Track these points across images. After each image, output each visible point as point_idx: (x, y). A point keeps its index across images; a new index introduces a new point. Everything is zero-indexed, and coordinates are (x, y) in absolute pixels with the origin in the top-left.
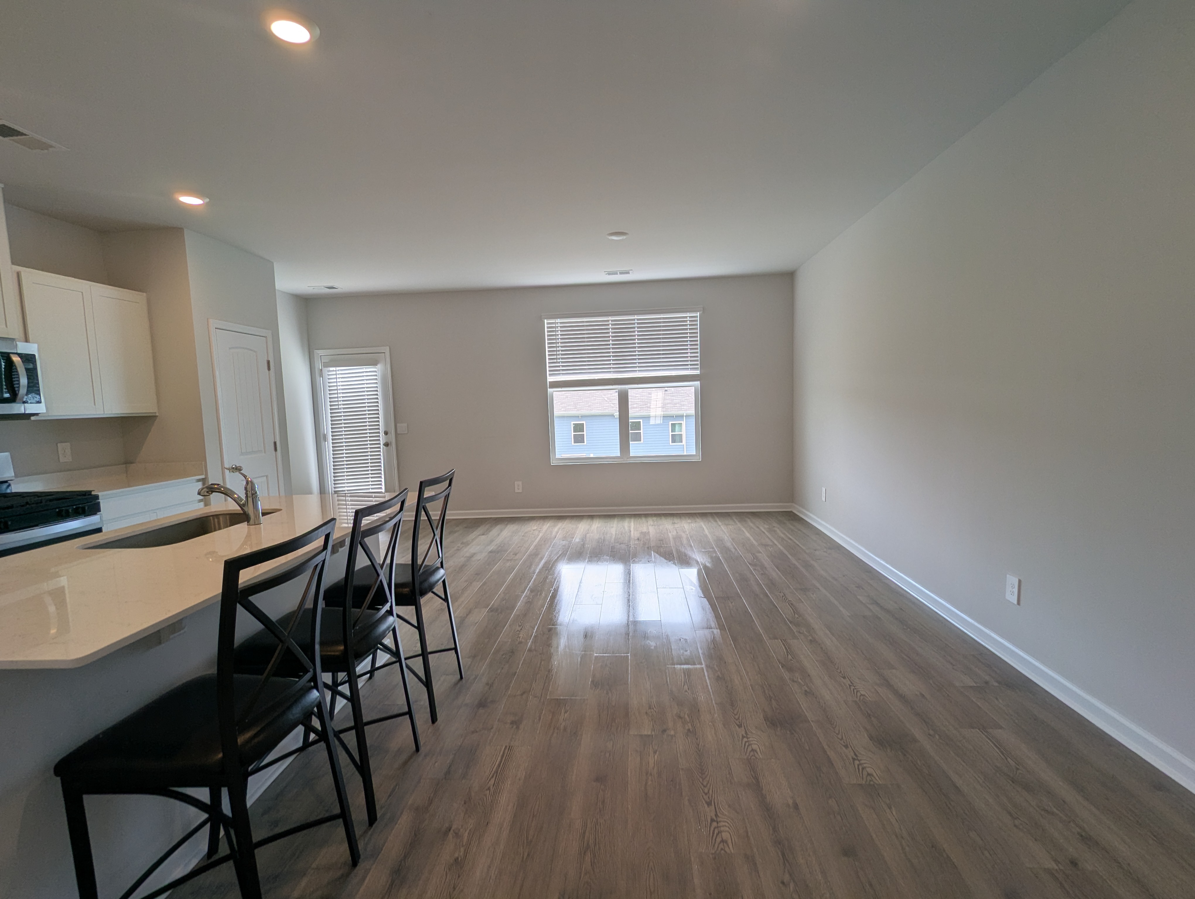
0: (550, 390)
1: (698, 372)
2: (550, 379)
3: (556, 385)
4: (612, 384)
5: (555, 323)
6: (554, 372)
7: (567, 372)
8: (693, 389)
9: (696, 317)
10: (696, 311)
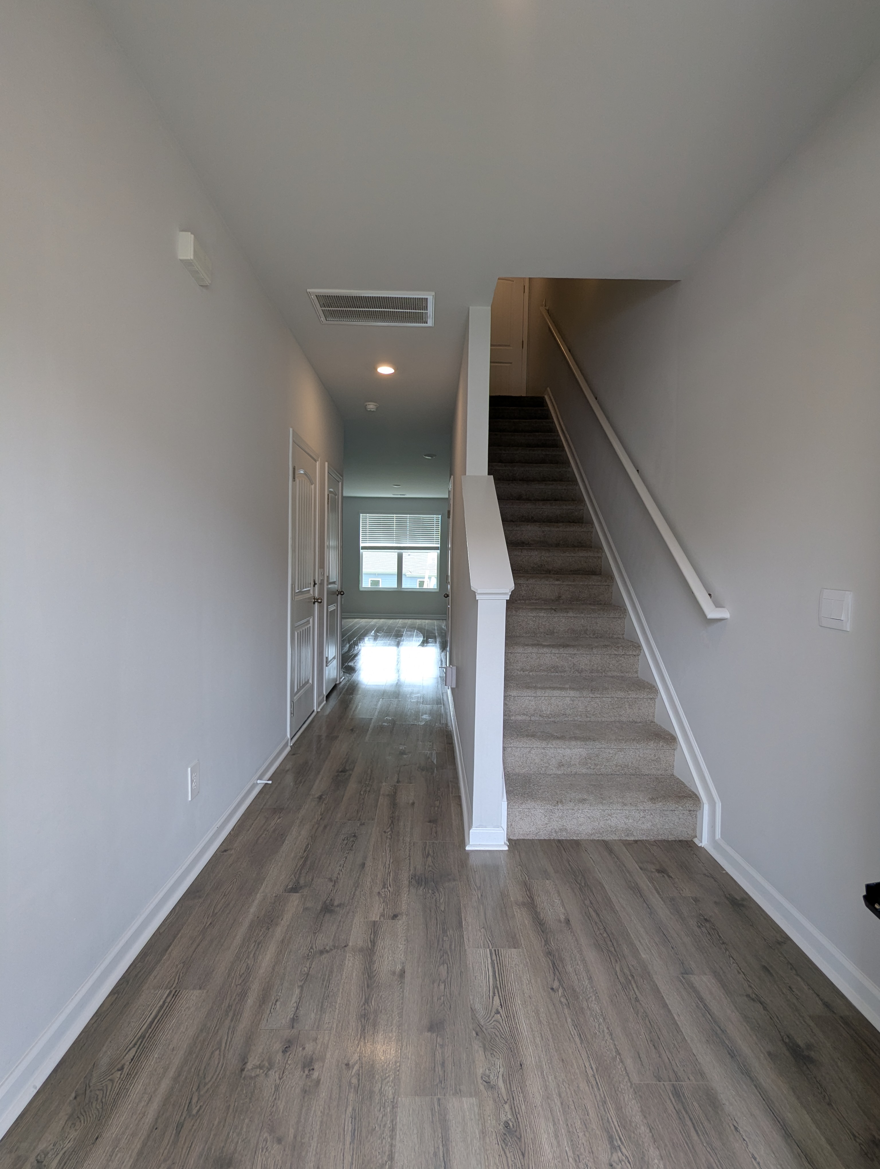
0: (361, 551)
1: (439, 545)
2: (362, 545)
3: (364, 548)
4: (394, 549)
5: (366, 516)
6: (365, 541)
7: (371, 541)
8: (436, 554)
9: (439, 517)
10: (439, 515)
